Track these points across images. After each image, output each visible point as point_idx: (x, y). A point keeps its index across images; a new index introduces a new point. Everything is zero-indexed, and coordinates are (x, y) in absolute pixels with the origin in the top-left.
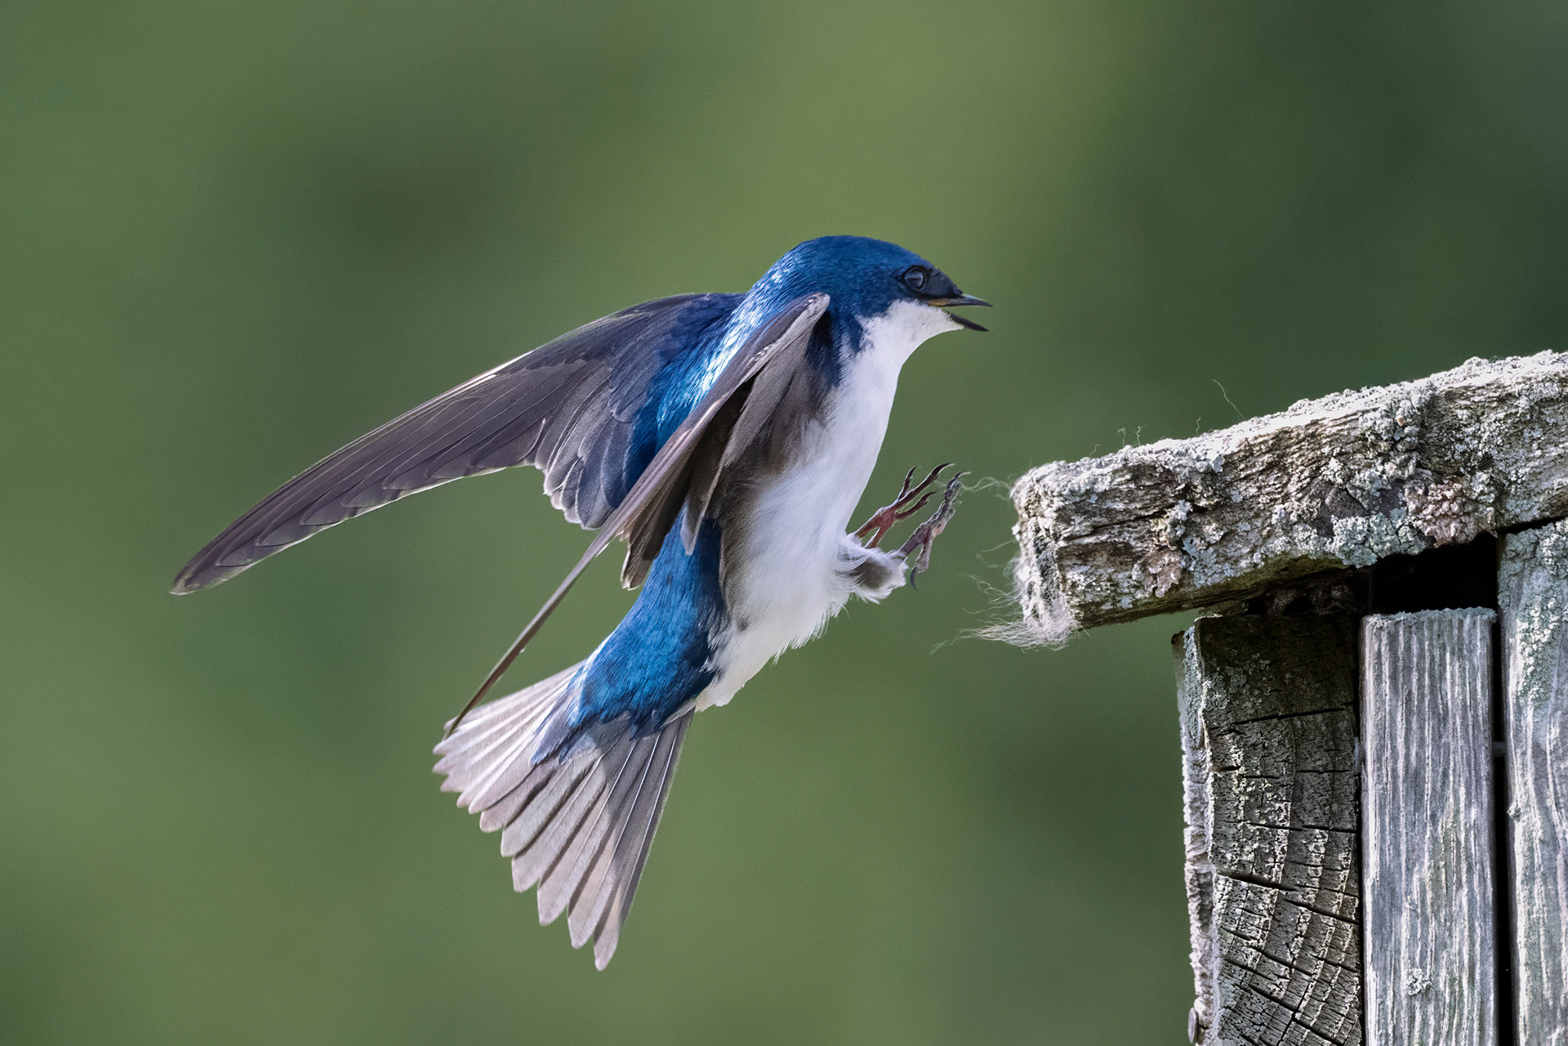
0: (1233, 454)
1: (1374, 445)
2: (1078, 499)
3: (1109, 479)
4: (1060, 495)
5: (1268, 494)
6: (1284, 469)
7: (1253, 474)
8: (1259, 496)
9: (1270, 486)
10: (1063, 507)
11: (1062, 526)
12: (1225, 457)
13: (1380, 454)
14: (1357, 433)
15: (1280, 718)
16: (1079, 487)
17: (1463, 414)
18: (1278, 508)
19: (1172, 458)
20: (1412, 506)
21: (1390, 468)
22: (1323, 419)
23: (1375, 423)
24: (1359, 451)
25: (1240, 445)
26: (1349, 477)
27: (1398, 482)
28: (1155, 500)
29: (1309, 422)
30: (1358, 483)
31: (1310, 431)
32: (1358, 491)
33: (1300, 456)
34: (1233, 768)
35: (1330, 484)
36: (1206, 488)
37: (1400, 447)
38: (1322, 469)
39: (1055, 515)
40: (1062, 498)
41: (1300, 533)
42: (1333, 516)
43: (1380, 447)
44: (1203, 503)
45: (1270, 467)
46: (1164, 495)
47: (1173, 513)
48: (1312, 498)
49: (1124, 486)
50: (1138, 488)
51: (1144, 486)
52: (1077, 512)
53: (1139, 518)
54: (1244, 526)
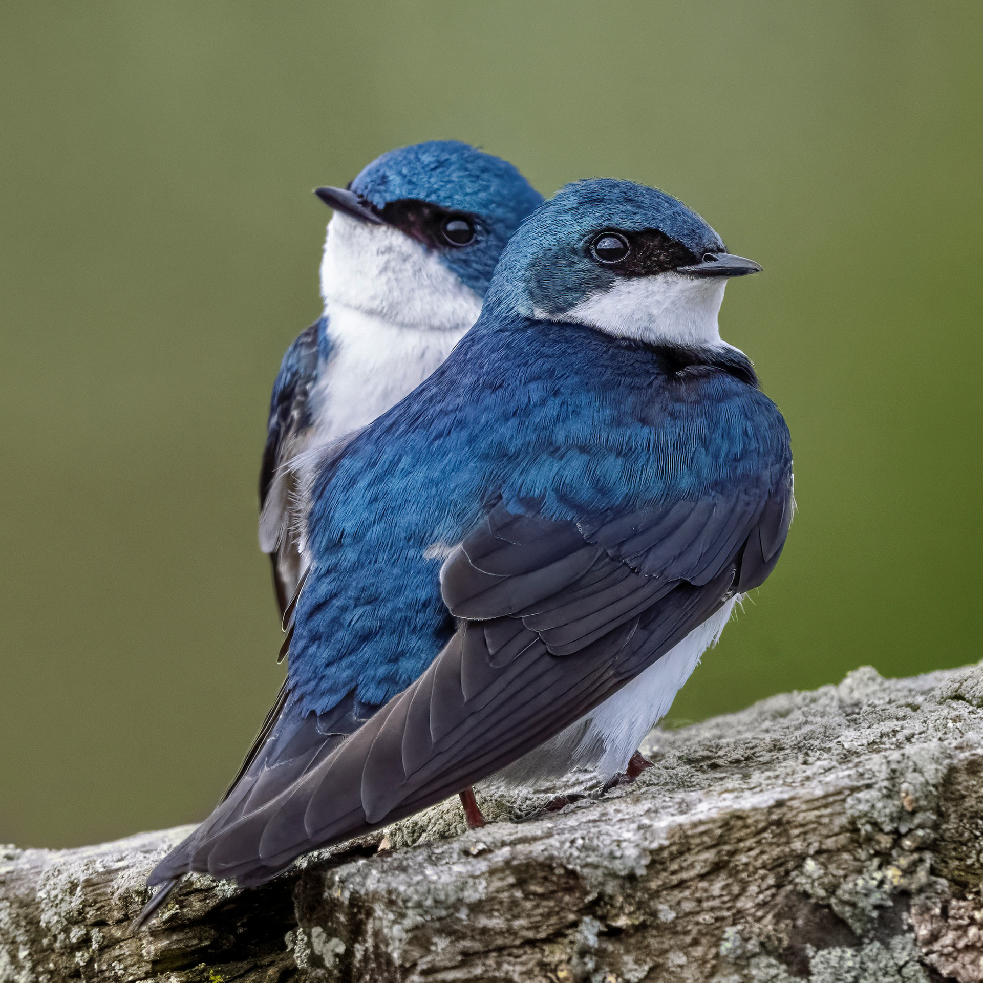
0: (662, 848)
1: (869, 839)
2: (444, 913)
3: (484, 883)
4: (419, 905)
5: (712, 909)
6: (734, 873)
7: (692, 879)
8: (698, 913)
9: (714, 898)
10: (423, 926)
11: (416, 954)
12: (652, 852)
13: (877, 854)
14: (843, 820)
16: (447, 896)
18: (730, 932)
19: (576, 853)
21: (892, 873)
22: (792, 799)
23: (873, 807)
24: (844, 849)
25: (673, 836)
26: (832, 889)
27: (902, 896)
28: (547, 916)
29: (771, 802)
30: (846, 897)
31: (774, 817)
32: (847, 908)
33: (762, 852)
35: (806, 895)
36: (627, 897)
37: (907, 843)
38: (793, 874)
39: (404, 936)
40: (420, 911)
42: (808, 945)
43: (879, 842)
44: (622, 922)
45: (717, 868)
46: (562, 909)
47: (578, 937)
48: (778, 918)
49: (506, 894)
50: (527, 897)
51: (535, 894)
52: (440, 932)
53: (531, 943)
54: (677, 959)
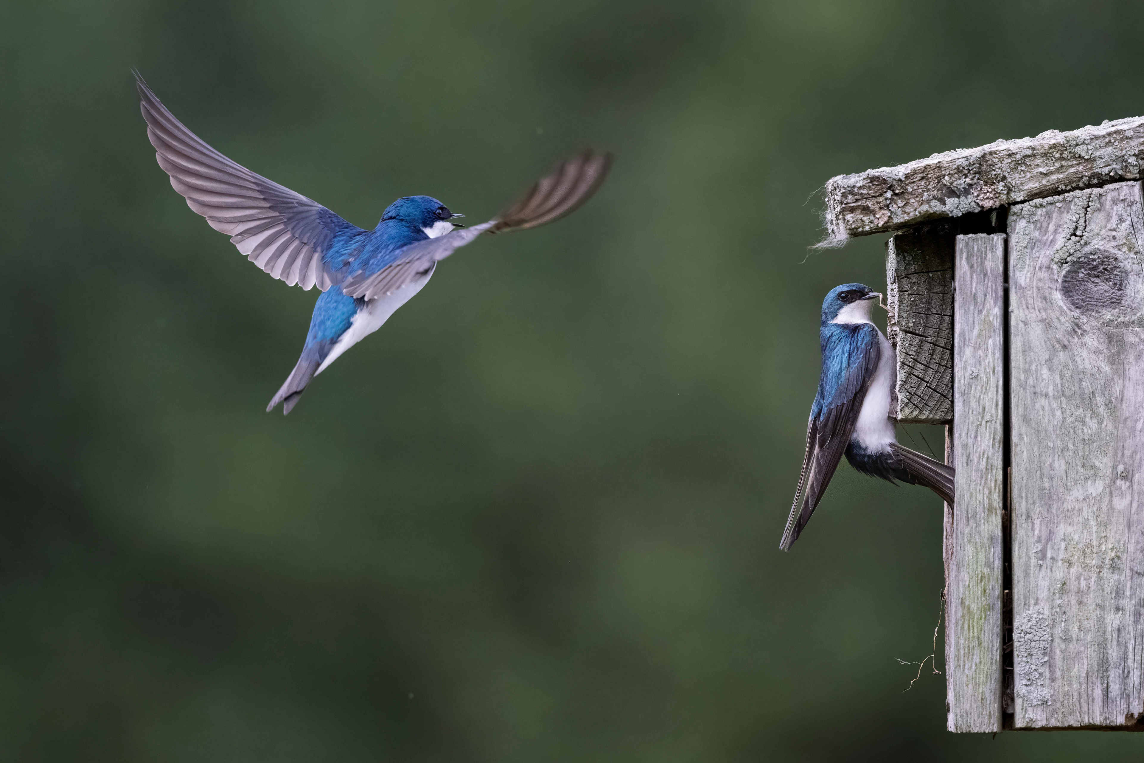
15: (924, 273)
17: (996, 160)
20: (976, 194)
34: (906, 291)
41: (934, 203)
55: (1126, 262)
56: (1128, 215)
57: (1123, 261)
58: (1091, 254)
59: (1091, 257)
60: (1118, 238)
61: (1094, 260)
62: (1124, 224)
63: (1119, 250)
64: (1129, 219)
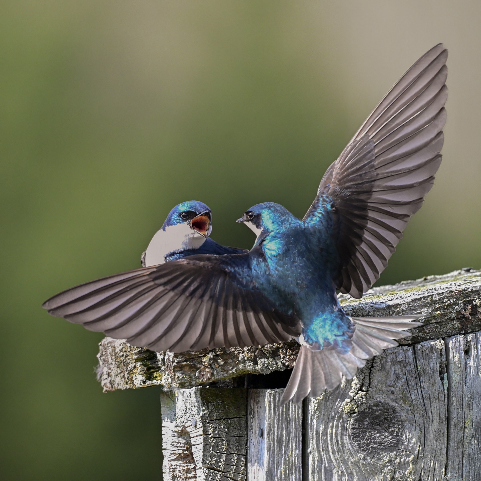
55: (402, 413)
56: (404, 374)
57: (399, 411)
58: (374, 406)
59: (375, 408)
60: (395, 393)
61: (377, 411)
62: (400, 382)
63: (397, 402)
64: (405, 377)
